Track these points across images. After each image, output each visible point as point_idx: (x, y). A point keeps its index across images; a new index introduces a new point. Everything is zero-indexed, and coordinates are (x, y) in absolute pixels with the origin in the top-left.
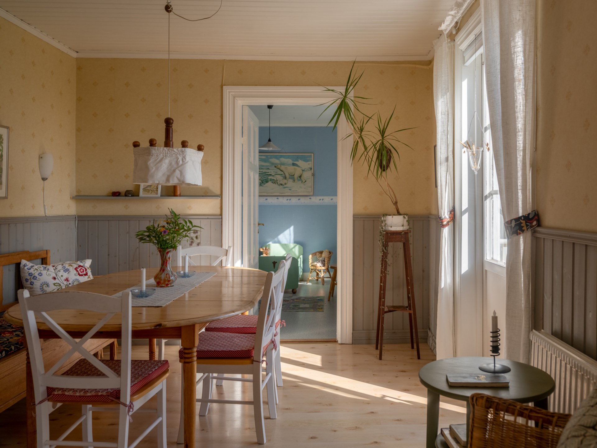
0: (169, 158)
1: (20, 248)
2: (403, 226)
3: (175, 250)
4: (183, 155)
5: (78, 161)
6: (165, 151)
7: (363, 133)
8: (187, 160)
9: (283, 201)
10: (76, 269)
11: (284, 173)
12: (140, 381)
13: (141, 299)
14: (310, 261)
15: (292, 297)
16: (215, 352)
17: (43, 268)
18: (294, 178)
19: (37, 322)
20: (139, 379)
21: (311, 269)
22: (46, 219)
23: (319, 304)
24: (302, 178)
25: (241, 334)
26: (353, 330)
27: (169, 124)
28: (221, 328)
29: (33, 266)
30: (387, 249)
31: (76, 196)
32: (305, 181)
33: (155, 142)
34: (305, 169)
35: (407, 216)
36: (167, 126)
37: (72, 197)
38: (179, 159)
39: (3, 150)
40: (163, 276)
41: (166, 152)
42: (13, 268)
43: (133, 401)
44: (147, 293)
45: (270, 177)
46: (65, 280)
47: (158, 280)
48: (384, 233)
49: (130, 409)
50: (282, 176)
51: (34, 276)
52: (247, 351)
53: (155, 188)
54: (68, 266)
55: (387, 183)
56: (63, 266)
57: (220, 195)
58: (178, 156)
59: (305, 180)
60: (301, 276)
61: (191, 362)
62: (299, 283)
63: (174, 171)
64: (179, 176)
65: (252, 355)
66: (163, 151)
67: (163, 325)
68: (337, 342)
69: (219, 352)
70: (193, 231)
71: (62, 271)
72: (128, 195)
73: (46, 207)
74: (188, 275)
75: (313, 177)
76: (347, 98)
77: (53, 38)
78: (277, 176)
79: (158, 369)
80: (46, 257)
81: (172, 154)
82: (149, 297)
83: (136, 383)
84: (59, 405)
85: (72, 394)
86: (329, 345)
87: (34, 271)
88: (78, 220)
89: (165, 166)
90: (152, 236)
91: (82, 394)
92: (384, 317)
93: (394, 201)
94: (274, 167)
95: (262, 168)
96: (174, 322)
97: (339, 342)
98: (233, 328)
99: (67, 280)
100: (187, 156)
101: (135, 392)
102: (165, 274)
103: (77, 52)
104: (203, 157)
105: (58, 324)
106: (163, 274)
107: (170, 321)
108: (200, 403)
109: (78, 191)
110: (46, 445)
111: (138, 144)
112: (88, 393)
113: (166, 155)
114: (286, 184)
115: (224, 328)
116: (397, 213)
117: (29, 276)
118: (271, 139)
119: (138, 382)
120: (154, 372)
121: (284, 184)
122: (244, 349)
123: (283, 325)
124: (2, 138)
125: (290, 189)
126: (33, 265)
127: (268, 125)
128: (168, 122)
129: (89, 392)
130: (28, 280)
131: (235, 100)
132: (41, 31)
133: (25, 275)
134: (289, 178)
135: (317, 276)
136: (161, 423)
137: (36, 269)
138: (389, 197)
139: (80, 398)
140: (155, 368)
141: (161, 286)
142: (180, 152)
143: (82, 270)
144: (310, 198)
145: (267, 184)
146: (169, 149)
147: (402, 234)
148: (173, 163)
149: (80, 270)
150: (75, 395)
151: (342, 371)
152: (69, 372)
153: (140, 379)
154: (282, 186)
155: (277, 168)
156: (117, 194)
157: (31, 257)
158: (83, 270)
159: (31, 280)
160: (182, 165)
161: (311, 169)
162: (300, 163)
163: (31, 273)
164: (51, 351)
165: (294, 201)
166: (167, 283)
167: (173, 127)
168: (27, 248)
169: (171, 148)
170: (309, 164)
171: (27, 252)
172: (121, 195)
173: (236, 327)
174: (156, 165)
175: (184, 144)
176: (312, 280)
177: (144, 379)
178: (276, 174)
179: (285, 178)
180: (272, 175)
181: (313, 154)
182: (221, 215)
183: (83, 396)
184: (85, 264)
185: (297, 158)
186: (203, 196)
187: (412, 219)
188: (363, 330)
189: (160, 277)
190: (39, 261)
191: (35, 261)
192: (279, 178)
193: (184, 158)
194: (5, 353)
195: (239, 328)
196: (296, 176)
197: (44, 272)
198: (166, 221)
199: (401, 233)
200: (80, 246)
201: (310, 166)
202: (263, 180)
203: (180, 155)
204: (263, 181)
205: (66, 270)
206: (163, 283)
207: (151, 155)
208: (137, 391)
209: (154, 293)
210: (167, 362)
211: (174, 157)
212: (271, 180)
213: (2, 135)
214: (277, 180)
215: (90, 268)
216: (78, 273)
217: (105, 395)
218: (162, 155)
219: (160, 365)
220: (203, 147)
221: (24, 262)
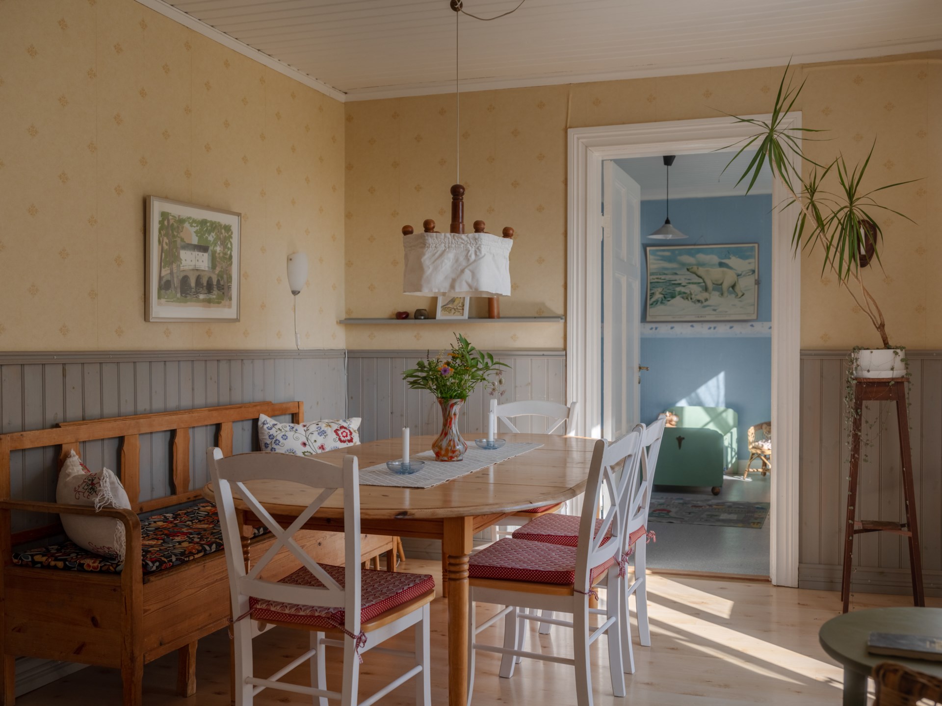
0: (454, 250)
1: (259, 397)
2: (892, 369)
3: (463, 402)
4: (476, 244)
5: (349, 264)
6: (449, 238)
7: (817, 196)
8: (483, 253)
9: (702, 330)
10: (336, 431)
11: (703, 280)
12: (381, 602)
13: (401, 477)
14: (751, 438)
15: (710, 500)
16: (513, 571)
17: (289, 428)
18: (722, 288)
19: (233, 498)
20: (379, 599)
21: (751, 454)
22: (299, 354)
23: (756, 515)
24: (737, 288)
25: (566, 547)
26: (800, 563)
27: (458, 195)
28: (538, 535)
29: (276, 425)
30: (860, 414)
31: (346, 319)
32: (741, 294)
33: (432, 226)
34: (742, 272)
35: (902, 350)
36: (454, 199)
37: (338, 321)
38: (470, 252)
39: (233, 249)
40: (444, 444)
41: (449, 241)
42: (248, 425)
43: (367, 632)
44: (412, 467)
45: (678, 289)
46: (320, 448)
47: (437, 450)
48: (855, 382)
49: (359, 643)
50: (701, 287)
51: (276, 440)
52: (564, 573)
53: (460, 305)
54: (325, 427)
55: (862, 288)
56: (318, 426)
57: (564, 316)
58: (469, 246)
59: (741, 291)
60: (732, 465)
61: (460, 579)
62: (725, 477)
63: (462, 271)
64: (470, 280)
65: (573, 580)
66: (444, 239)
67: (409, 513)
68: (771, 581)
69: (519, 571)
70: (495, 371)
71: (316, 433)
72: (419, 317)
73: (298, 335)
74: (494, 446)
75: (756, 286)
76: (775, 131)
77: (307, 74)
78: (691, 286)
79: (413, 587)
80: (298, 412)
81: (459, 243)
82: (414, 473)
83: (373, 604)
84: (269, 627)
85: (279, 611)
86: (755, 586)
87: (276, 431)
88: (348, 358)
89: (447, 264)
90: (430, 378)
91: (293, 611)
92: (852, 540)
93: (877, 323)
94: (686, 270)
95: (666, 272)
96: (427, 510)
97: (774, 582)
98: (556, 536)
99: (322, 447)
100: (482, 246)
101: (372, 618)
102: (447, 440)
103: (346, 93)
104: (512, 249)
105: (260, 502)
106: (445, 440)
107: (421, 509)
108: (501, 655)
109: (348, 312)
110: (247, 683)
111: (410, 230)
112: (301, 612)
113: (450, 245)
114: (706, 300)
115: (543, 535)
116: (883, 346)
117: (270, 440)
118: (669, 219)
119: (377, 604)
120: (405, 590)
121: (703, 301)
122: (561, 569)
123: (652, 539)
124: (231, 230)
125: (715, 308)
126: (275, 423)
127: (665, 197)
128: (457, 192)
129: (303, 610)
130: (268, 444)
131: (588, 152)
132: (289, 65)
133: (264, 437)
134: (714, 289)
135: (764, 467)
136: (420, 675)
137: (279, 429)
138: (868, 314)
139: (290, 618)
140: (409, 585)
141: (442, 459)
142: (472, 240)
143: (344, 434)
144: (752, 326)
145: (673, 301)
146: (454, 236)
147: (890, 384)
148: (461, 259)
149: (342, 433)
150: (283, 612)
151: (765, 631)
152: (286, 580)
153: (381, 599)
154: (700, 304)
155: (691, 272)
156: (404, 316)
157: (276, 411)
158: (347, 433)
159: (272, 445)
160: (475, 261)
161: (754, 272)
162: (733, 261)
163: (272, 435)
164: (287, 551)
165: (722, 330)
166: (450, 454)
167: (463, 201)
168: (270, 398)
169: (457, 234)
170: (750, 263)
171: (269, 403)
172: (409, 317)
173: (563, 535)
174: (433, 262)
175: (478, 227)
176: (754, 473)
177: (387, 599)
178: (689, 283)
179: (706, 289)
180: (683, 284)
181: (756, 245)
182: (565, 349)
183: (295, 616)
184: (350, 424)
185: (728, 253)
186: (535, 318)
187: (912, 356)
188: (819, 564)
189: (440, 444)
190: (289, 418)
191: (282, 418)
192: (695, 289)
193: (478, 249)
194: (216, 546)
195: (567, 537)
196: (725, 286)
197: (290, 434)
198: (451, 355)
199: (889, 382)
200: (352, 398)
201: (751, 267)
202: (666, 294)
203: (472, 245)
204: (666, 296)
205: (323, 433)
206: (444, 456)
207: (427, 247)
208: (374, 617)
209: (422, 468)
210: (430, 578)
211: (462, 249)
212: (680, 293)
213: (231, 226)
214: (691, 294)
215: (357, 432)
216: (338, 437)
217: (324, 616)
218: (443, 245)
219: (417, 581)
220: (511, 232)
221: (263, 417)
